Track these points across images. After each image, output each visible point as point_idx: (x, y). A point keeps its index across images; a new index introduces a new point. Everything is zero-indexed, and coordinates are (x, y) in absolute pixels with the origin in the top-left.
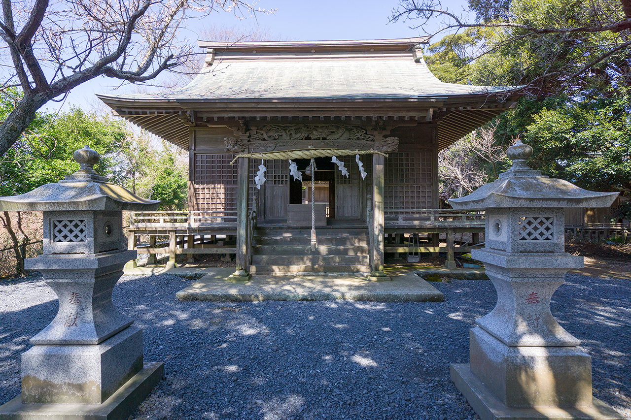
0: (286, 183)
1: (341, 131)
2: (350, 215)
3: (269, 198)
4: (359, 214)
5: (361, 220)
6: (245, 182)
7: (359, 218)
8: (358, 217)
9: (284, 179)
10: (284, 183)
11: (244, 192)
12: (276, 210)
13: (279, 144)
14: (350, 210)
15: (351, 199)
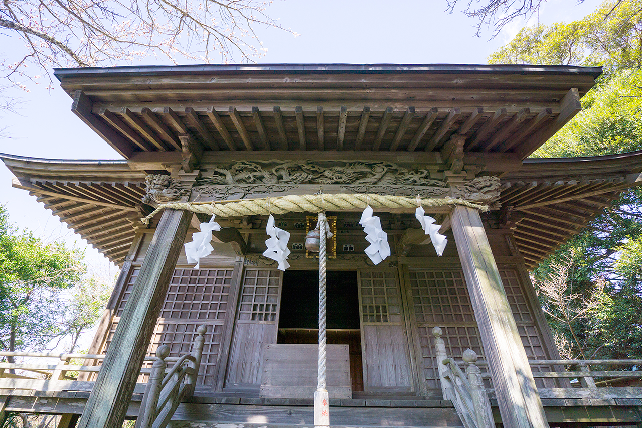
0: (273, 319)
1: (379, 169)
2: (392, 383)
3: (238, 345)
4: (412, 382)
5: (418, 394)
6: (160, 257)
7: (412, 390)
8: (409, 388)
9: (270, 312)
10: (270, 318)
11: (153, 278)
12: (248, 369)
13: (255, 190)
14: (393, 372)
15: (393, 351)
